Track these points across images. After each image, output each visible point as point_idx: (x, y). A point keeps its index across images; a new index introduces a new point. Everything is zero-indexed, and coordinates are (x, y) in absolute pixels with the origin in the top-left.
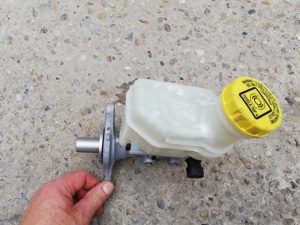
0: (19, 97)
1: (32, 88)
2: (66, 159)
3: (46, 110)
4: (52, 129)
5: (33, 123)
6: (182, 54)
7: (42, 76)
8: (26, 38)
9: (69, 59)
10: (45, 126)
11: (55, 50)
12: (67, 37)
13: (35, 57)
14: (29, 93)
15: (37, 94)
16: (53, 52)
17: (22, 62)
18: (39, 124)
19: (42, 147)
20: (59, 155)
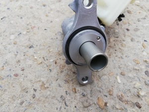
0: (12, 37)
1: (25, 33)
2: (35, 90)
3: (30, 47)
4: (30, 62)
5: (16, 55)
6: (142, 26)
7: (34, 27)
8: (31, 8)
9: (57, 20)
10: (25, 60)
11: (49, 14)
12: (58, 9)
13: (34, 17)
14: (21, 36)
15: (27, 37)
16: (47, 16)
17: (23, 19)
18: (20, 57)
19: (16, 75)
20: (29, 85)
